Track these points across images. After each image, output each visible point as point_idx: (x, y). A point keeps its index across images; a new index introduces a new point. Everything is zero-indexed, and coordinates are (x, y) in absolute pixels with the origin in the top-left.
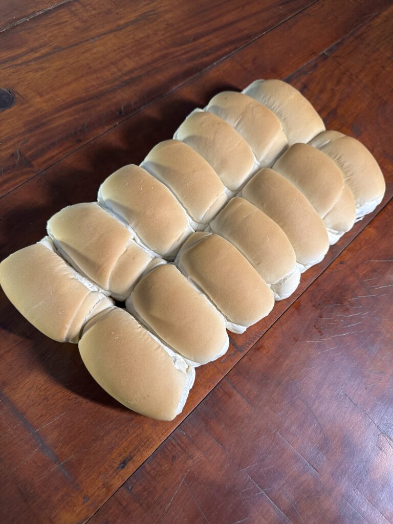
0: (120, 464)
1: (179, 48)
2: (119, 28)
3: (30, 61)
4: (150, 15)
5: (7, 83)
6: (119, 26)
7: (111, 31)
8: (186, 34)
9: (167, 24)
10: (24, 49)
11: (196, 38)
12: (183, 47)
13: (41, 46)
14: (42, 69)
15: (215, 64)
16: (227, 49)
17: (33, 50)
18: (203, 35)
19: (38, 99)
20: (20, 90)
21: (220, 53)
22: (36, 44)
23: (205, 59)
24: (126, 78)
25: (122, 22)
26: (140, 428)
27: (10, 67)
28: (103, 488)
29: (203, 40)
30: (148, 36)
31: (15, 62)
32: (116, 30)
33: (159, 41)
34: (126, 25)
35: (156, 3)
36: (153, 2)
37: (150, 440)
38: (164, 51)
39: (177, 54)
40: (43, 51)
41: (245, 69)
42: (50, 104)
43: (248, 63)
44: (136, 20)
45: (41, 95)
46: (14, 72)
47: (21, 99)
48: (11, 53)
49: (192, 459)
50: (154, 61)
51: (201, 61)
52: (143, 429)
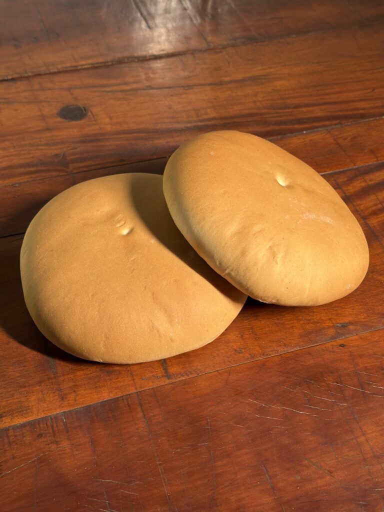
2: (220, 84)
3: (118, 91)
4: (260, 79)
5: (86, 102)
6: (221, 81)
7: (211, 84)
8: (288, 101)
9: (273, 90)
10: (118, 81)
11: (297, 107)
12: (280, 111)
13: (135, 82)
14: (125, 99)
15: (305, 132)
16: (327, 123)
17: (126, 84)
18: (307, 106)
19: (107, 120)
20: (95, 110)
21: (317, 124)
22: (131, 80)
23: (296, 126)
24: (199, 124)
25: (227, 79)
26: (26, 397)
27: (97, 91)
29: (304, 109)
30: (245, 96)
31: (104, 89)
32: (216, 84)
33: (255, 102)
34: (230, 82)
35: (272, 70)
36: (271, 68)
37: (28, 411)
38: (255, 111)
39: (267, 116)
40: (135, 86)
41: (338, 143)
42: (114, 127)
43: (346, 139)
44: (243, 80)
45: (111, 118)
46: (98, 96)
47: (92, 116)
48: (104, 82)
49: (57, 445)
50: (238, 116)
51: (291, 126)
52: (28, 399)
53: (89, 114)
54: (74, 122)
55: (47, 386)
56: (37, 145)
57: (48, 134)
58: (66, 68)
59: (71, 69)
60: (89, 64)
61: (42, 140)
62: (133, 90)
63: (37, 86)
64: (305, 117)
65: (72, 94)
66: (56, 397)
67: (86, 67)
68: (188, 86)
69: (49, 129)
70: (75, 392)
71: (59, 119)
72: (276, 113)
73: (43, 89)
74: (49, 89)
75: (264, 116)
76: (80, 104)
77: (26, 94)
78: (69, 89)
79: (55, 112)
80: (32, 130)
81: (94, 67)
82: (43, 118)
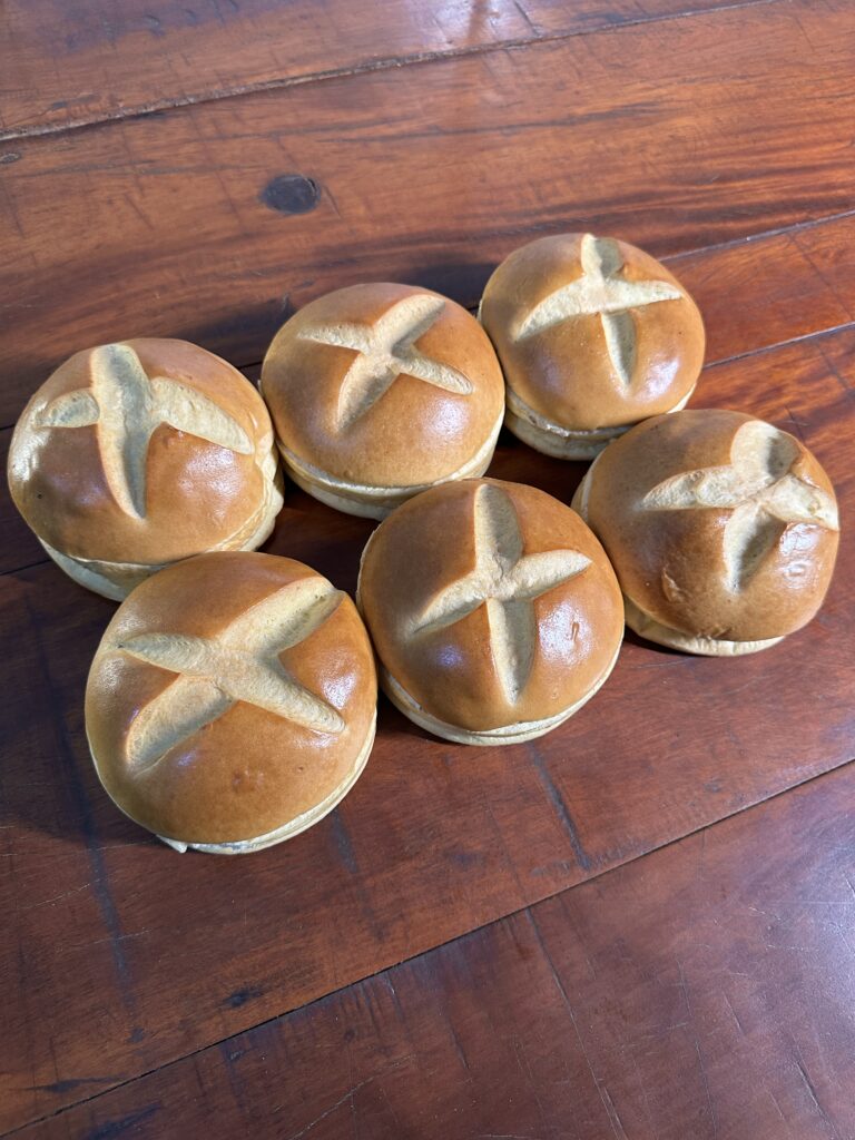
0: (233, 996)
1: (681, 188)
2: (571, 121)
3: (373, 140)
4: (644, 111)
5: (314, 168)
6: (571, 117)
7: (553, 123)
8: (706, 164)
9: (672, 136)
10: (370, 116)
11: (724, 179)
12: (694, 188)
13: (405, 118)
14: (391, 159)
15: (748, 239)
16: (786, 218)
17: (386, 121)
18: (741, 176)
19: (361, 211)
20: (336, 186)
21: (768, 220)
22: (396, 111)
23: (731, 225)
24: (546, 217)
25: (580, 111)
26: (304, 936)
27: (332, 140)
28: (181, 1030)
29: (739, 184)
30: (624, 151)
31: (345, 134)
32: (563, 123)
33: (643, 165)
34: (589, 118)
35: (663, 91)
36: (659, 87)
37: (315, 973)
38: (647, 187)
39: (673, 199)
40: (405, 127)
41: (813, 267)
42: (379, 228)
43: (825, 256)
44: (612, 115)
45: (369, 206)
46: (335, 152)
47: (330, 202)
48: (343, 117)
49: (388, 1057)
50: (618, 200)
51: (720, 225)
52: (309, 942)
53: (325, 195)
54: (297, 218)
55: (342, 904)
56: (230, 278)
57: (249, 249)
58: (262, 84)
59: (272, 86)
60: (308, 76)
61: (238, 263)
62: (402, 136)
63: (209, 130)
64: (742, 202)
65: (283, 148)
66: (366, 933)
67: (302, 80)
68: (509, 127)
69: (247, 236)
70: (402, 916)
71: (265, 210)
72: (688, 192)
73: (223, 137)
74: (236, 136)
75: (667, 201)
76: (302, 172)
77: (189, 148)
78: (275, 135)
79: (255, 191)
80: (213, 238)
81: (319, 82)
82: (232, 207)
